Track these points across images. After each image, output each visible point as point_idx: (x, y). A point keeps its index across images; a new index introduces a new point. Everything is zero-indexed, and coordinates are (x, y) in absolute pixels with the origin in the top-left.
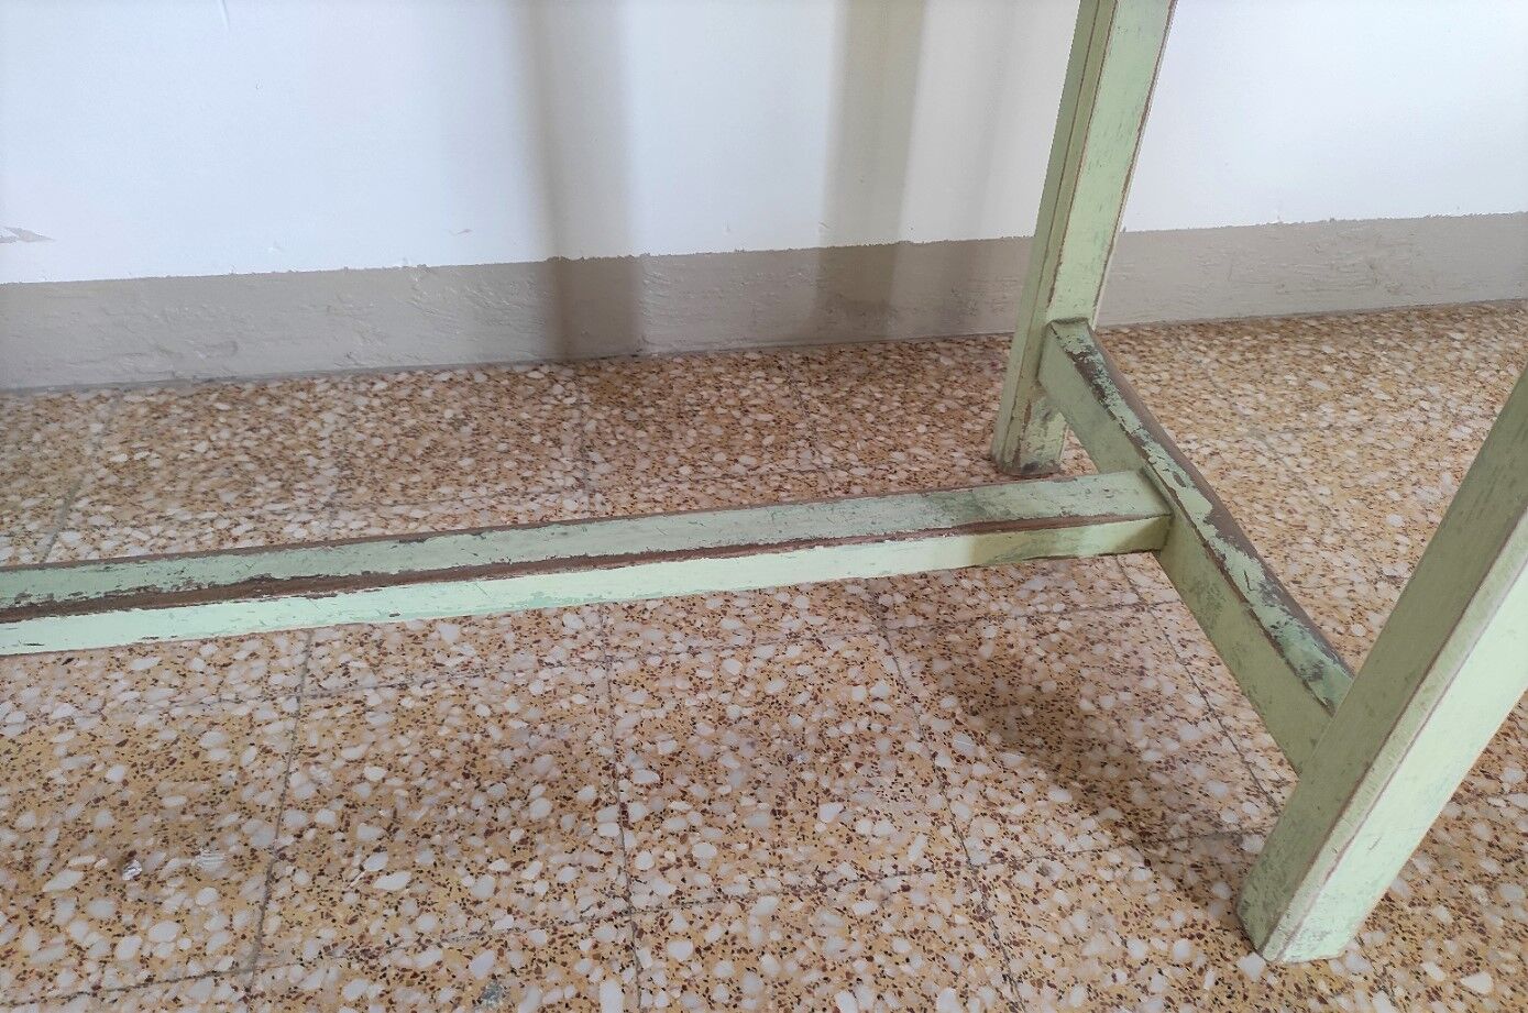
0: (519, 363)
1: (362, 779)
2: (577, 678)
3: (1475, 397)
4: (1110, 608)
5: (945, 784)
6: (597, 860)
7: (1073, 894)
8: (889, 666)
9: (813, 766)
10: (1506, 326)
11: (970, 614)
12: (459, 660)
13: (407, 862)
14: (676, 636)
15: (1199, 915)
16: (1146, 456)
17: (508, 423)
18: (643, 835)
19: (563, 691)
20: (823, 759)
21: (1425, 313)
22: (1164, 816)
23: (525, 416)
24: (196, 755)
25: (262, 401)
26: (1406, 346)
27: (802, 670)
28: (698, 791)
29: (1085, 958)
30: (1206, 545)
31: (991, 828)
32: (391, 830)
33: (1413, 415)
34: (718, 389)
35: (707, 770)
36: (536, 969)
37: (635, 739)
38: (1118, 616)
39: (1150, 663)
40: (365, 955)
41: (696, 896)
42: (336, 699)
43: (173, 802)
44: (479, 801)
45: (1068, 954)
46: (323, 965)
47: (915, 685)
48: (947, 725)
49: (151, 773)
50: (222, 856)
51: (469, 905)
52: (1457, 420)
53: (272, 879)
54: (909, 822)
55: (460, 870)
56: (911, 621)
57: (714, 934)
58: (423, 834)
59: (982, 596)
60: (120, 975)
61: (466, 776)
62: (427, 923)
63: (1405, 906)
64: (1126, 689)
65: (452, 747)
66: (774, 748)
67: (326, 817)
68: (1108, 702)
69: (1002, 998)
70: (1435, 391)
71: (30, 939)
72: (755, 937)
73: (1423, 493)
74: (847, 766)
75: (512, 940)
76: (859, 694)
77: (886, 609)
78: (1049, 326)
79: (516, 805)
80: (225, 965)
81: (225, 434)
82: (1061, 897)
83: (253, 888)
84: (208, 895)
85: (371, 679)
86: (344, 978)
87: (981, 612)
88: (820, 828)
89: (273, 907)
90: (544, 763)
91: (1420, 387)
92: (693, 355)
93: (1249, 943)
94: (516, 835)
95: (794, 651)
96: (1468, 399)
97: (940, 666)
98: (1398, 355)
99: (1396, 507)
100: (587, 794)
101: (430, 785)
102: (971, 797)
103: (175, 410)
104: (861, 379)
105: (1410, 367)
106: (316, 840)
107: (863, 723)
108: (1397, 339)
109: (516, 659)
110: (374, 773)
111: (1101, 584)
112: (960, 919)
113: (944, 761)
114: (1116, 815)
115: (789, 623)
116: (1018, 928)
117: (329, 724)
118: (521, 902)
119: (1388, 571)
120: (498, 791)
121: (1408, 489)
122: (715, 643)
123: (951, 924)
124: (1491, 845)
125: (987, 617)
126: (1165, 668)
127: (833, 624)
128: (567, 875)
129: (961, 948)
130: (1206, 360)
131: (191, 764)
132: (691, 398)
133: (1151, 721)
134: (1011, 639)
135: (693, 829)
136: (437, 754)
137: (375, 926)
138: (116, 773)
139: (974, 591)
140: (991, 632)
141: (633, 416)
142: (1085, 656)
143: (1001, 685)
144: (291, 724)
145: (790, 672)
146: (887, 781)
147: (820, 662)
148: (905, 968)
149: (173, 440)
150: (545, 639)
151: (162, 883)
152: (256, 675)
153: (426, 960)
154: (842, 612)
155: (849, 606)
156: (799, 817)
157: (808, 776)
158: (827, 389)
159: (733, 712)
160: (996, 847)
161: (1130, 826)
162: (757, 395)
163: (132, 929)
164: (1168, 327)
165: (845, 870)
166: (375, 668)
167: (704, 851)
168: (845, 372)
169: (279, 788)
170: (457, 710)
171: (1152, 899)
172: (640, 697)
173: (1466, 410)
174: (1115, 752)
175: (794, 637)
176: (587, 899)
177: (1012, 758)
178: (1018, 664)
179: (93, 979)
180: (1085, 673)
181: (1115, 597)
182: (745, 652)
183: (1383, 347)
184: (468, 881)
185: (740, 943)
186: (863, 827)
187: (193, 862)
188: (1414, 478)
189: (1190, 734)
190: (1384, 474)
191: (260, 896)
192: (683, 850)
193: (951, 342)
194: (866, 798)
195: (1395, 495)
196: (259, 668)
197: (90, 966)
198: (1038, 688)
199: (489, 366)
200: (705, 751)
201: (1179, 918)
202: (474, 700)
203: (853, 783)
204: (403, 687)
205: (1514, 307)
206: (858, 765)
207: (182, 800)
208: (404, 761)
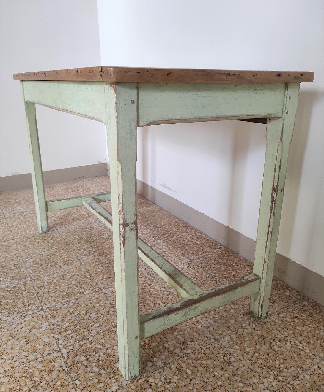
0: (218, 243)
17: (202, 248)
23: (206, 249)
25: (186, 228)
29: (111, 341)
34: (237, 266)
36: (89, 285)
38: (209, 336)
40: (87, 272)
43: (105, 251)
46: (85, 269)
51: (98, 277)
53: (96, 262)
57: (100, 298)
60: (80, 258)
62: (94, 274)
69: (99, 331)
72: (101, 303)
75: (93, 282)
76: (159, 302)
80: (83, 263)
84: (92, 258)
86: (84, 272)
89: (92, 263)
95: (165, 292)
107: (152, 304)
118: (100, 281)
123: (112, 323)
132: (231, 263)
137: (92, 271)
141: (217, 259)
142: (191, 331)
145: (160, 293)
147: (164, 296)
149: (170, 226)
151: (93, 255)
153: (88, 276)
159: (146, 289)
163: (86, 256)
176: (102, 286)
179: (78, 256)
181: (216, 335)
182: (161, 287)
184: (101, 275)
187: (96, 256)
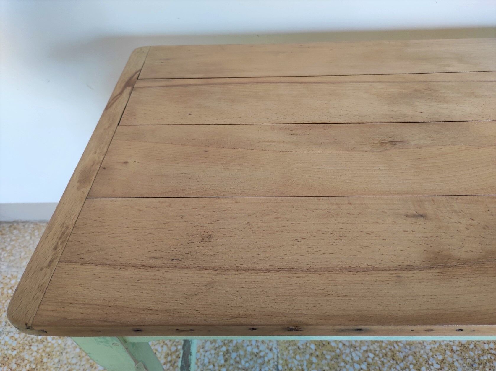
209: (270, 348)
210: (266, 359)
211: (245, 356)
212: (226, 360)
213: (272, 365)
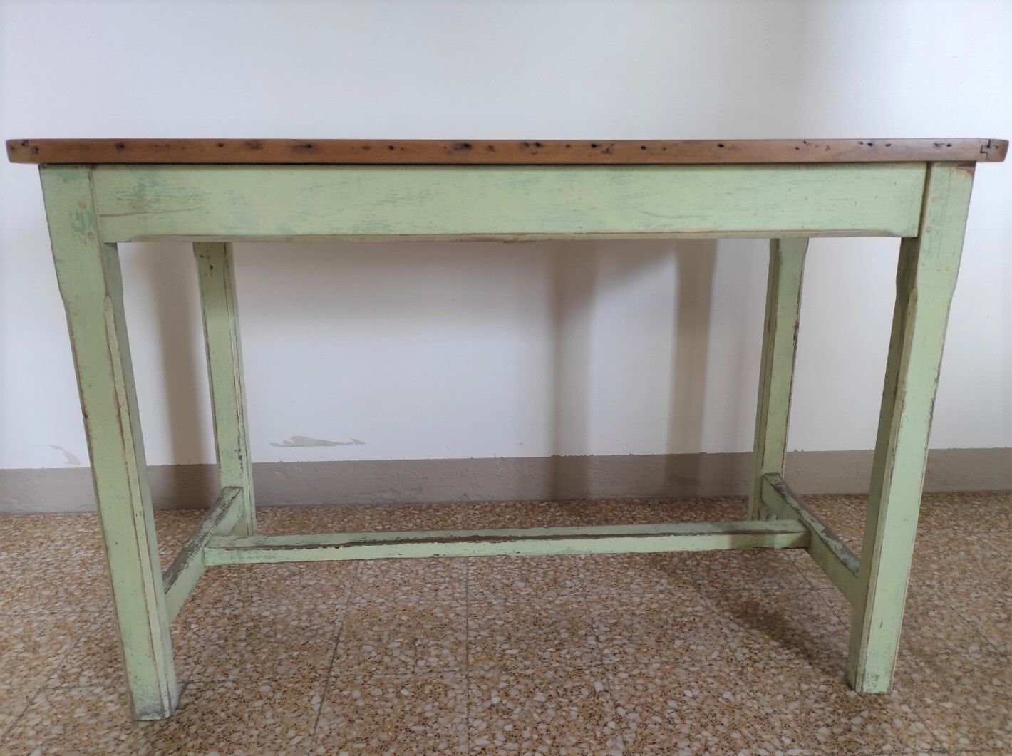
0: (535, 501)
1: (495, 624)
2: (574, 600)
3: (982, 526)
4: (798, 589)
5: (726, 637)
6: (588, 650)
7: (779, 671)
8: (702, 602)
9: (671, 629)
10: (1002, 500)
11: (737, 588)
12: (526, 593)
13: (517, 646)
14: (613, 589)
15: (831, 679)
16: (800, 514)
17: (533, 520)
18: (605, 645)
19: (567, 603)
20: (676, 628)
21: (961, 494)
22: (818, 651)
23: (539, 518)
24: (432, 614)
25: (431, 511)
26: (949, 505)
27: (665, 601)
28: (625, 633)
29: (783, 688)
30: (821, 539)
31: (745, 651)
32: (509, 638)
33: (950, 531)
34: (622, 512)
35: (629, 628)
36: (570, 677)
37: (599, 618)
38: (802, 592)
39: (815, 607)
40: (507, 670)
41: (628, 662)
42: (480, 602)
43: (428, 626)
44: (540, 632)
45: (776, 686)
46: (492, 671)
47: (713, 608)
48: (727, 621)
49: (417, 618)
50: (448, 642)
51: (542, 659)
52: (971, 534)
53: (467, 648)
54: (711, 647)
55: (537, 650)
56: (711, 589)
57: (636, 672)
58: (521, 640)
59: (742, 583)
60: (421, 669)
61: (535, 625)
62: (527, 663)
63: (919, 683)
64: (804, 614)
65: (528, 617)
66: (655, 623)
67: (485, 633)
68: (796, 617)
70: (962, 523)
71: (387, 659)
72: (652, 674)
73: (949, 559)
74: (686, 630)
75: (560, 669)
76: (689, 610)
77: (700, 585)
78: (764, 476)
79: (555, 634)
80: (457, 669)
81: (419, 521)
82: (773, 671)
83: (462, 650)
84: (446, 652)
85: (492, 596)
86: (500, 674)
87: (741, 587)
88: (675, 646)
89: (470, 656)
90: (564, 623)
91: (954, 521)
92: (610, 500)
93: (851, 687)
94: (556, 642)
95: (661, 596)
96: (978, 526)
97: (723, 603)
98: (945, 509)
99: (934, 562)
100: (582, 632)
101: (521, 627)
102: (737, 641)
103: (397, 513)
104: (686, 510)
105: (950, 513)
106: (481, 639)
107: (692, 618)
108: (945, 503)
109: (549, 593)
110: (500, 623)
111: (795, 582)
112: (732, 674)
113: (725, 630)
114: (798, 650)
115: (658, 587)
116: (756, 678)
117: (479, 608)
118: (562, 660)
119: (928, 583)
120: (548, 630)
121: (942, 556)
122: (628, 592)
123: (729, 675)
124: (960, 667)
125: (744, 589)
126: (822, 608)
127: (677, 588)
128: (578, 654)
129: (733, 682)
130: (849, 508)
131: (430, 617)
132: (610, 514)
133: (815, 624)
134: (754, 596)
135: (625, 644)
136: (522, 618)
137: (508, 663)
138: (404, 618)
139: (738, 581)
140: (746, 594)
141: (586, 520)
142: (787, 603)
143: (750, 610)
144: (465, 608)
145: (660, 602)
146: (702, 635)
147: (672, 599)
148: (711, 686)
149: (399, 522)
150: (559, 589)
151: (429, 647)
152: (448, 593)
153: (529, 672)
154: (681, 585)
155: (684, 583)
156: (667, 643)
157: (670, 632)
158: (671, 513)
159: (638, 612)
160: (747, 656)
161: (804, 653)
162: (639, 514)
163: (422, 658)
164: (832, 496)
165: (686, 658)
166: (493, 593)
167: (630, 650)
168: (679, 508)
169: (465, 625)
170: (528, 607)
171: (812, 674)
172: (599, 606)
173: (976, 530)
174: (798, 632)
175: (662, 592)
176: (586, 660)
177: (754, 631)
178: (757, 604)
179: (412, 670)
180: (787, 608)
181: (801, 586)
182: (642, 595)
183: (938, 506)
184: (540, 653)
185: (646, 675)
186: (693, 647)
187: (439, 643)
188: (946, 553)
189: (831, 629)
190: (932, 551)
191: (465, 652)
192: (621, 650)
193: (727, 498)
194: (694, 639)
195: (936, 559)
196: (449, 591)
197: (409, 667)
198: (766, 612)
199: (522, 501)
200: (628, 623)
201: (822, 679)
202: (533, 604)
203: (688, 635)
204: (506, 599)
205: (1008, 493)
206: (690, 630)
207: (430, 626)
208: (511, 620)
209: (331, 621)
210: (321, 632)
211: (284, 630)
212: (249, 635)
213: (328, 637)
